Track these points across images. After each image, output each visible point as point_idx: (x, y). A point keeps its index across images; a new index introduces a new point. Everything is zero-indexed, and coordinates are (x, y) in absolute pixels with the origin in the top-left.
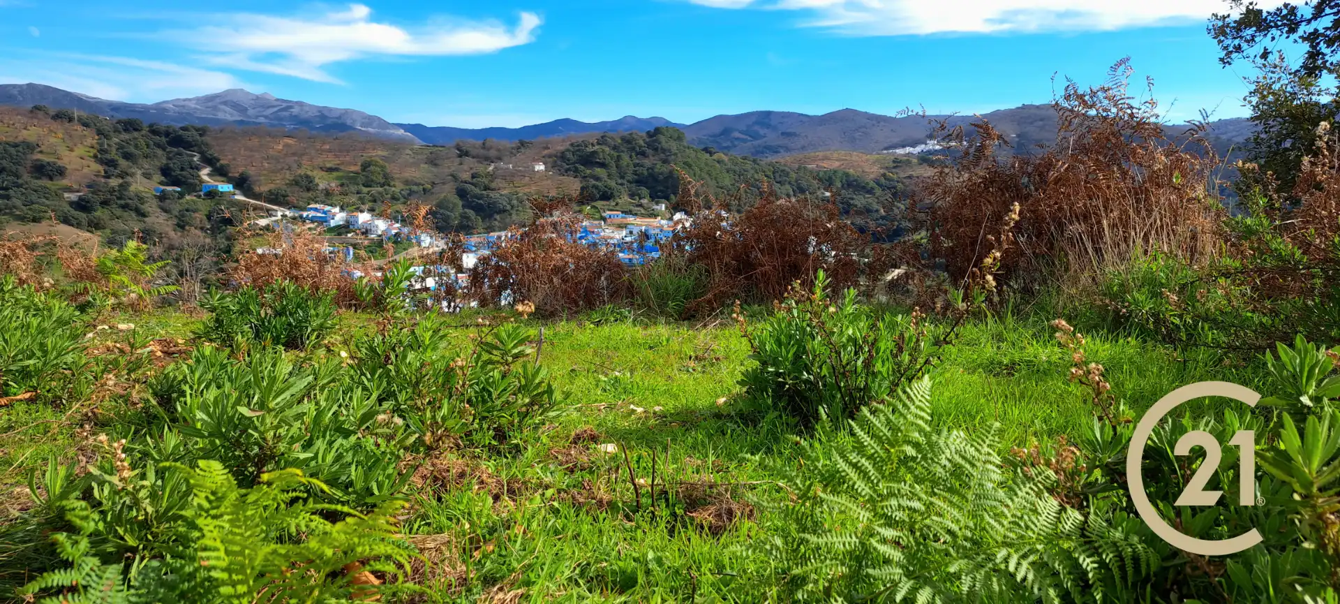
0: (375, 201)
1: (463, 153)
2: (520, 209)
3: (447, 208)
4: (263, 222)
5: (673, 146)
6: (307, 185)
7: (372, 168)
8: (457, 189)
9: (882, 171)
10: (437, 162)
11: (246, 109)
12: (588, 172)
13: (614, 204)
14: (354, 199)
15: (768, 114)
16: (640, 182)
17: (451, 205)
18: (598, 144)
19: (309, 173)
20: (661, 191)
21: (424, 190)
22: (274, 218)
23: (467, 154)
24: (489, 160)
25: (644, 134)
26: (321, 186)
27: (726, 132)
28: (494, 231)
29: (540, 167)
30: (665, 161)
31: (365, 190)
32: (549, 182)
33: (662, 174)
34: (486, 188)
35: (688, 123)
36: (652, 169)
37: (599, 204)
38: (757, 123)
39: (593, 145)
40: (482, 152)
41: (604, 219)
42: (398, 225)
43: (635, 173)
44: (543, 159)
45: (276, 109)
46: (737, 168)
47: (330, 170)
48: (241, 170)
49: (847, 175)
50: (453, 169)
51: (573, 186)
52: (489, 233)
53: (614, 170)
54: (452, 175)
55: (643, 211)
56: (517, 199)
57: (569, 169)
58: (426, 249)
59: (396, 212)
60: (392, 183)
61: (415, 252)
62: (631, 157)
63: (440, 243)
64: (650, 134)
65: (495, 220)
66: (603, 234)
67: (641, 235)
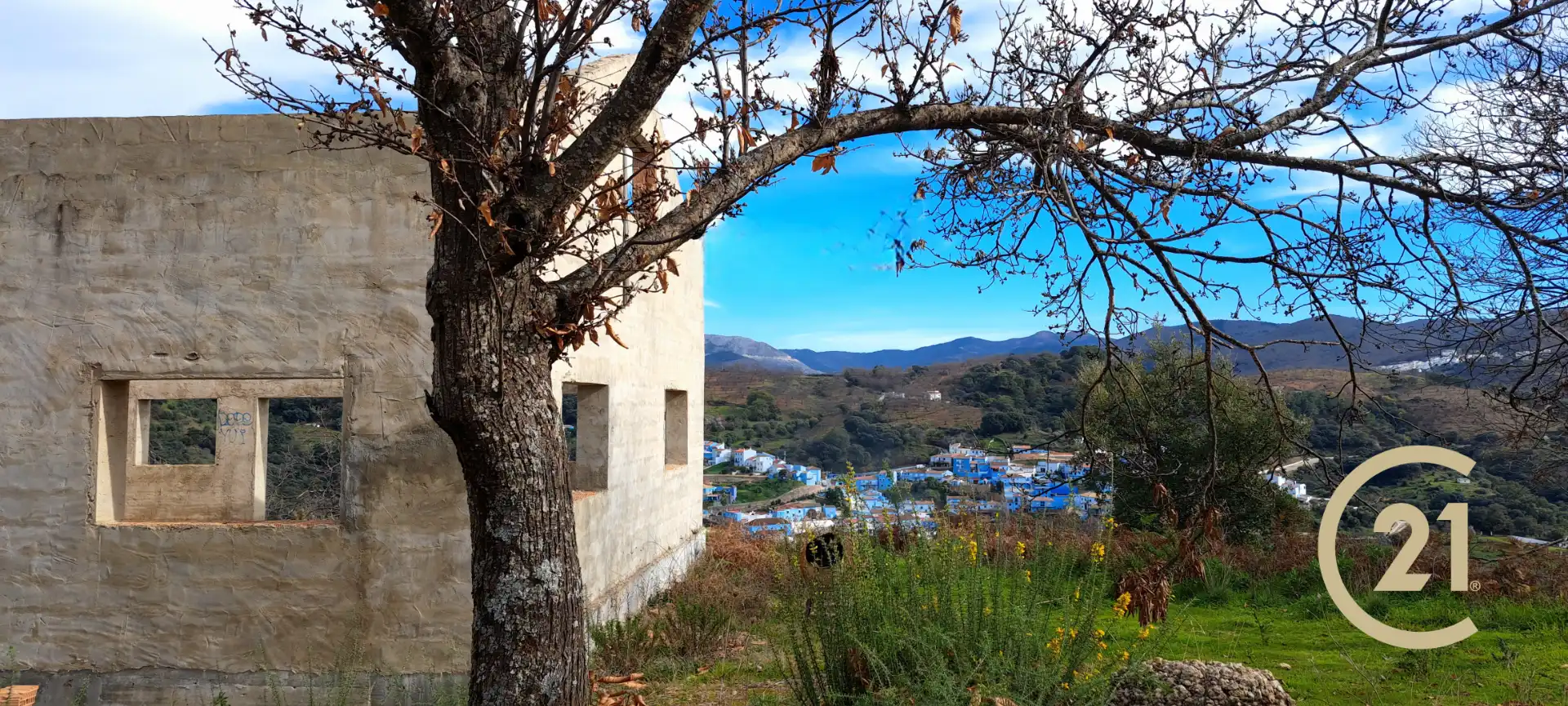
0: (760, 436)
1: (853, 382)
2: (913, 443)
3: (834, 443)
7: (758, 400)
8: (845, 421)
9: (1373, 393)
10: (824, 392)
12: (991, 400)
13: (1022, 436)
14: (739, 433)
15: (1220, 323)
16: (1053, 410)
17: (838, 439)
18: (1003, 368)
21: (811, 423)
23: (856, 383)
24: (880, 389)
25: (1058, 355)
28: (885, 468)
29: (936, 395)
31: (751, 424)
32: (947, 412)
34: (876, 420)
35: (1120, 337)
36: (1068, 395)
37: (1004, 437)
39: (997, 369)
40: (873, 381)
41: (1011, 454)
42: (782, 462)
43: (1048, 400)
44: (938, 386)
47: (719, 403)
49: (1327, 398)
50: (842, 399)
51: (974, 416)
52: (879, 471)
53: (1022, 398)
54: (840, 407)
55: (1057, 445)
56: (910, 432)
57: (967, 399)
58: (812, 488)
59: (782, 447)
60: (778, 416)
61: (800, 491)
62: (1042, 381)
63: (826, 482)
64: (1065, 355)
65: (886, 456)
66: (1009, 472)
67: (1056, 473)
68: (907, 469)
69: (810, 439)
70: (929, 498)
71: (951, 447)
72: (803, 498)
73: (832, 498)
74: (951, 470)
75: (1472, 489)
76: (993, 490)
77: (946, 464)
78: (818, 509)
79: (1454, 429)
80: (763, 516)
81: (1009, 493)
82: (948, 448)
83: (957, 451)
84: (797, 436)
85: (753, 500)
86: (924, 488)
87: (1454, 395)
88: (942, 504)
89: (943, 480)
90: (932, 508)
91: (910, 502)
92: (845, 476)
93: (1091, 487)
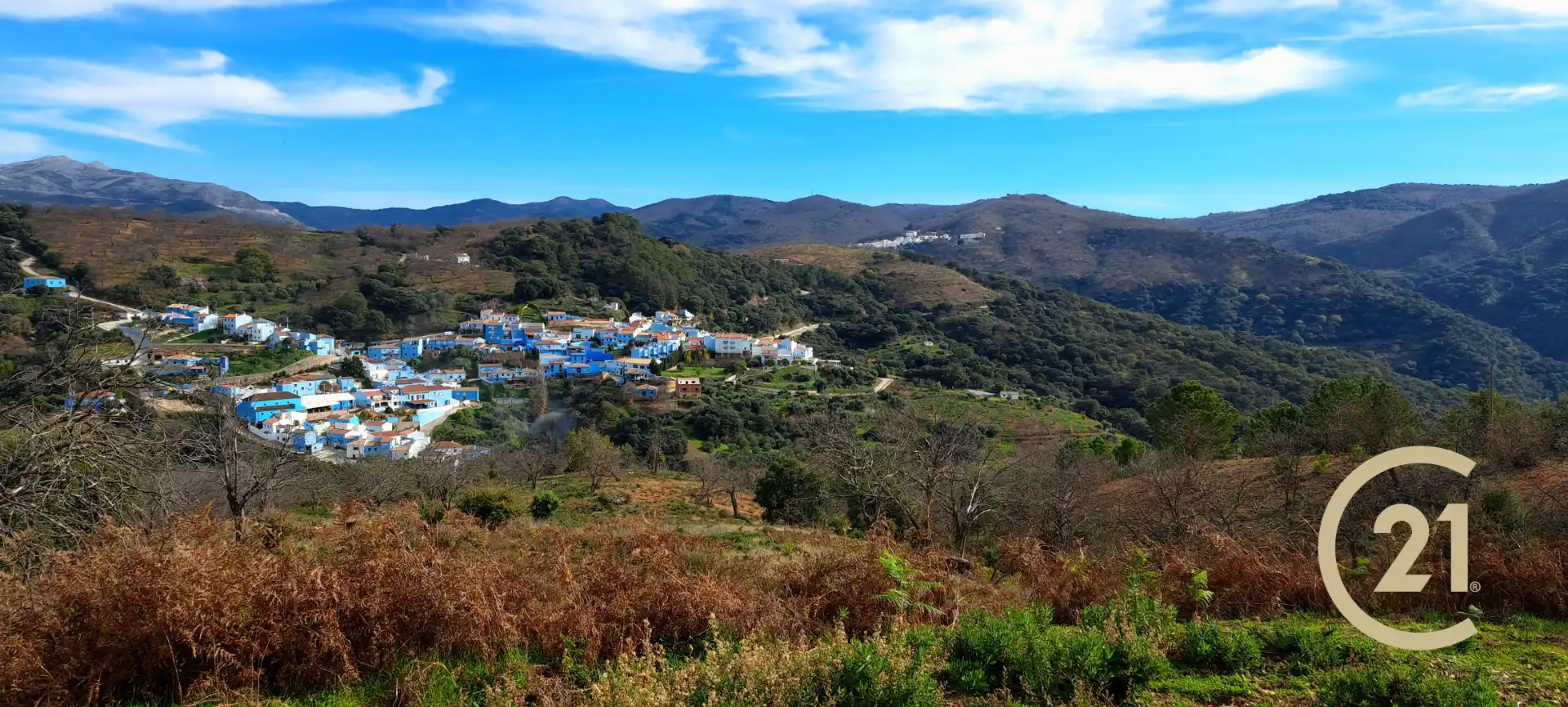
0: (254, 299)
1: (367, 242)
2: (441, 308)
3: (348, 308)
4: (108, 326)
5: (626, 235)
6: (166, 279)
7: (251, 259)
8: (360, 284)
9: (862, 268)
10: (336, 252)
11: (70, 182)
12: (524, 264)
13: (557, 303)
14: (227, 296)
15: (728, 199)
16: (587, 276)
17: (353, 305)
18: (534, 231)
19: (168, 264)
20: (613, 288)
21: (318, 286)
22: (122, 322)
23: (371, 242)
24: (400, 250)
25: (590, 221)
26: (184, 281)
27: (680, 218)
28: (409, 336)
29: (465, 259)
30: (617, 253)
31: (242, 286)
32: (476, 276)
33: (613, 267)
34: (397, 284)
35: (634, 207)
36: (602, 261)
37: (538, 303)
38: (715, 209)
39: (528, 233)
40: (390, 240)
41: (545, 321)
42: (286, 330)
43: (581, 266)
44: (466, 249)
45: (110, 182)
46: (701, 262)
47: (195, 261)
48: (77, 260)
49: (824, 271)
50: (355, 260)
51: (507, 282)
52: (402, 339)
53: (554, 263)
54: (355, 269)
55: (592, 312)
56: (437, 297)
57: (500, 262)
58: (324, 357)
59: (283, 312)
60: (276, 277)
61: (309, 362)
62: (574, 247)
63: (340, 351)
64: (596, 221)
65: (410, 322)
66: (544, 338)
67: (591, 339)
68: (434, 336)
69: (318, 304)
70: (460, 367)
71: (482, 313)
72: (313, 370)
73: (351, 369)
74: (483, 337)
75: (934, 351)
76: (527, 357)
77: (477, 331)
78: (332, 381)
79: (920, 299)
80: (265, 391)
81: (545, 359)
82: (479, 316)
83: (490, 317)
84: (301, 300)
85: (249, 372)
86: (453, 357)
87: (921, 270)
88: (473, 373)
89: (475, 347)
90: (464, 376)
91: (439, 371)
92: (363, 345)
93: (626, 352)
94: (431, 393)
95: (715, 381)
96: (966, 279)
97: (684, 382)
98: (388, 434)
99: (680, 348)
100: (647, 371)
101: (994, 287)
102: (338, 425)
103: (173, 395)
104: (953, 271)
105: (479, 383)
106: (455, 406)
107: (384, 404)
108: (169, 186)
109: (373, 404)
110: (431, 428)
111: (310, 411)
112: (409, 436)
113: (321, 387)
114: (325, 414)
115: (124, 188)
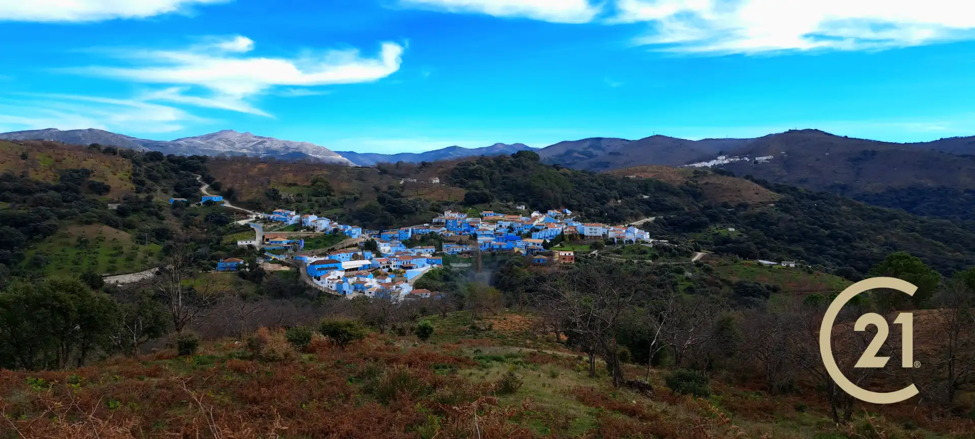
0: (320, 206)
1: (383, 172)
2: (422, 210)
3: (371, 211)
4: (242, 222)
5: (531, 164)
6: (274, 196)
7: (319, 183)
8: (378, 197)
9: (685, 180)
10: (365, 179)
11: (234, 143)
12: (470, 183)
13: (489, 206)
14: (305, 204)
15: (599, 139)
16: (507, 190)
17: (374, 209)
18: (477, 164)
19: (276, 187)
20: (522, 196)
21: (355, 198)
22: (250, 220)
23: (385, 172)
24: (401, 176)
25: (510, 156)
26: (283, 197)
27: (569, 153)
28: (404, 226)
29: (436, 181)
30: (525, 175)
31: (314, 199)
32: (443, 191)
33: (522, 184)
34: (398, 196)
35: (541, 147)
36: (516, 180)
37: (478, 206)
38: (590, 146)
39: (473, 165)
40: (396, 171)
41: (482, 217)
42: (335, 223)
43: (504, 183)
44: (437, 175)
45: (254, 143)
46: (577, 179)
47: (290, 185)
48: (229, 186)
49: (660, 183)
50: (376, 183)
51: (460, 194)
52: (400, 228)
53: (488, 182)
54: (375, 187)
55: (509, 211)
56: (420, 203)
57: (455, 183)
58: (356, 239)
59: (335, 214)
60: (333, 194)
61: (347, 242)
62: (500, 172)
63: (365, 236)
64: (514, 156)
65: (404, 218)
66: (480, 227)
67: (508, 227)
68: (418, 227)
69: (355, 209)
70: (432, 244)
71: (445, 213)
72: (349, 246)
73: (371, 246)
74: (446, 227)
75: (735, 234)
76: (471, 238)
77: (442, 223)
78: (360, 253)
79: (726, 200)
80: (323, 259)
81: (481, 240)
82: (444, 213)
83: (448, 214)
84: (346, 206)
85: (316, 248)
86: (428, 239)
87: (726, 181)
88: (440, 248)
89: (441, 233)
90: (434, 251)
91: (420, 247)
92: (378, 232)
93: (529, 236)
94: (415, 260)
95: (584, 253)
96: (758, 186)
97: (563, 254)
98: (389, 284)
99: (562, 232)
100: (541, 247)
101: (778, 192)
102: (362, 279)
103: (275, 261)
104: (748, 181)
105: (443, 254)
106: (427, 268)
107: (388, 267)
108: (284, 144)
109: (381, 267)
110: (414, 281)
111: (346, 270)
112: (400, 286)
113: (353, 256)
114: (355, 272)
115: (261, 146)
